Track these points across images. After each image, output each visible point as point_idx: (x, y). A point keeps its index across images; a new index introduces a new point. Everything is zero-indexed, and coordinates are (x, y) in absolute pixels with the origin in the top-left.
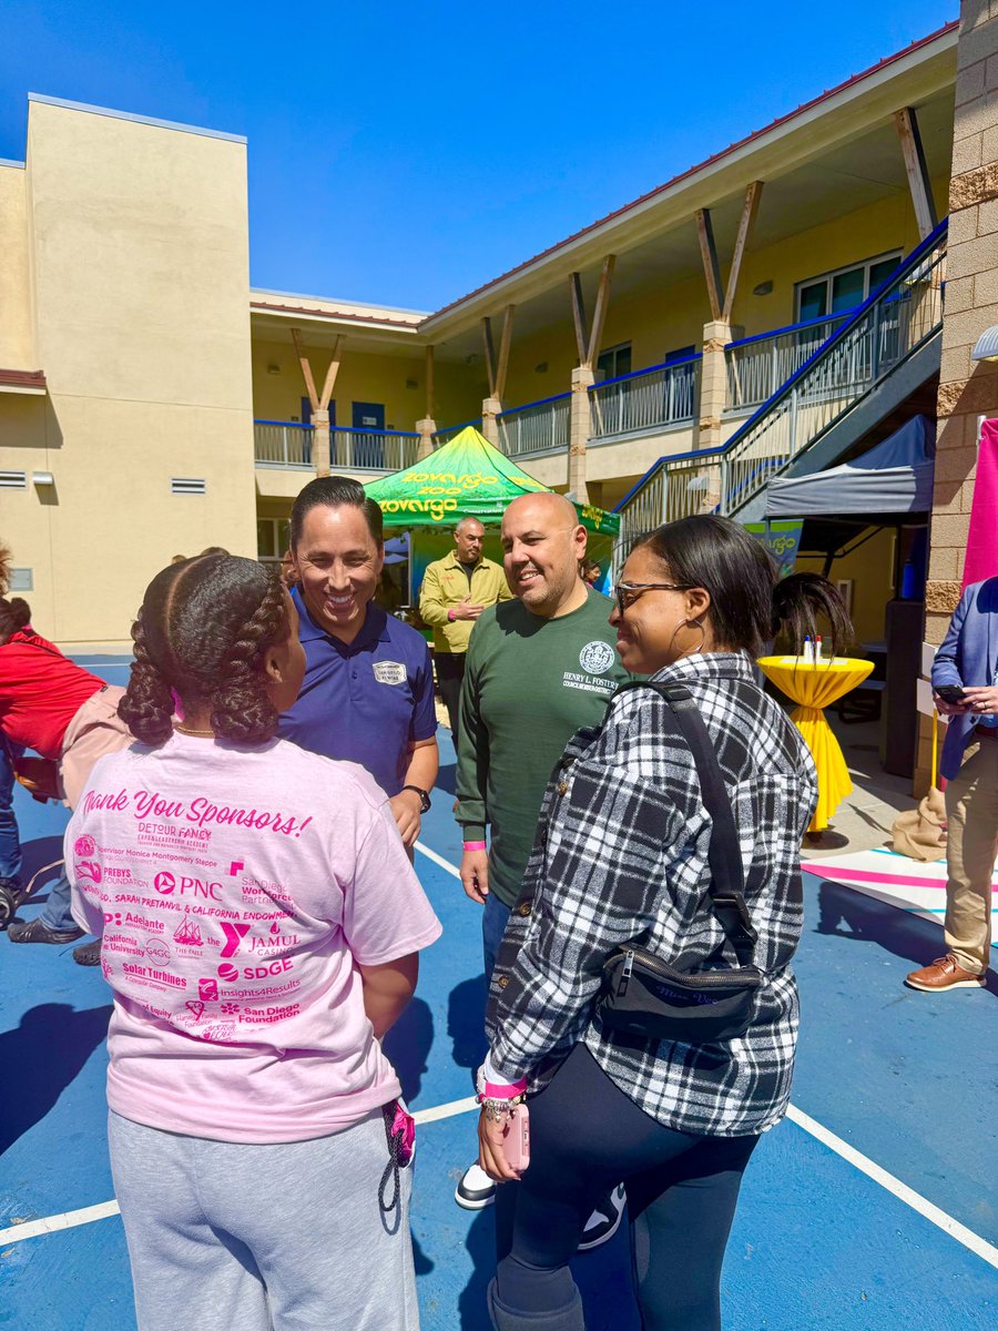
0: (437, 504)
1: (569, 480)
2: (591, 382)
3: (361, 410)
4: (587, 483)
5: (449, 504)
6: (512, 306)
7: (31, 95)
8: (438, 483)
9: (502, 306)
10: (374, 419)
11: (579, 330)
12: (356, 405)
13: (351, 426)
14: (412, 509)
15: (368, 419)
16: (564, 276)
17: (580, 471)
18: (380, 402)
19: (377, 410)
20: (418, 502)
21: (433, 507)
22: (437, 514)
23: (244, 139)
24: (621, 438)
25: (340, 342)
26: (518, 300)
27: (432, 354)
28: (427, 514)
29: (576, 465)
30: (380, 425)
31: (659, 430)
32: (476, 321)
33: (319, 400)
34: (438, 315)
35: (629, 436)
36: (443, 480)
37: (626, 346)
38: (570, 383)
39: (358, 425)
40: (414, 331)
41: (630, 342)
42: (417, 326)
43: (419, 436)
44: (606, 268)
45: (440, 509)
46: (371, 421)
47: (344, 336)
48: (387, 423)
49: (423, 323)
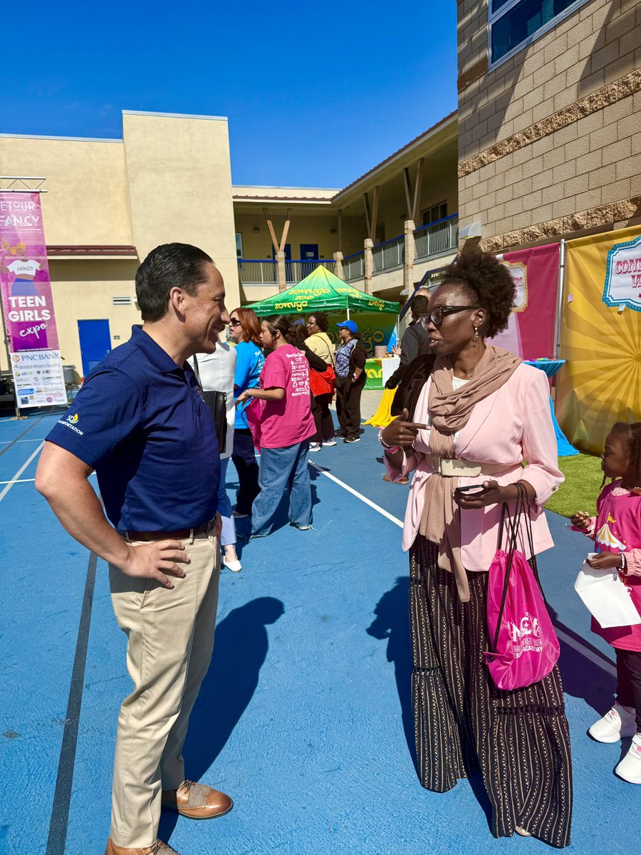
0: (299, 304)
1: (404, 283)
2: (414, 229)
3: (305, 248)
4: (414, 284)
5: (304, 303)
6: (377, 187)
7: (124, 111)
8: (304, 294)
9: (373, 186)
10: (313, 253)
11: (408, 200)
12: (302, 246)
13: (299, 259)
14: (289, 306)
15: (309, 253)
16: (401, 169)
17: (410, 278)
18: (316, 243)
19: (314, 248)
20: (291, 303)
21: (298, 305)
22: (299, 308)
23: (226, 118)
24: (429, 258)
25: (289, 213)
26: (378, 183)
27: (341, 214)
28: (295, 309)
29: (408, 274)
30: (316, 257)
31: (445, 254)
32: (361, 195)
33: (279, 245)
34: (344, 191)
35: (432, 257)
36: (306, 292)
37: (444, 203)
38: (404, 229)
39: (303, 256)
40: (329, 203)
41: (446, 200)
42: (331, 200)
43: (335, 261)
44: (419, 166)
45: (300, 306)
46: (311, 254)
47: (292, 209)
48: (320, 254)
49: (334, 198)
